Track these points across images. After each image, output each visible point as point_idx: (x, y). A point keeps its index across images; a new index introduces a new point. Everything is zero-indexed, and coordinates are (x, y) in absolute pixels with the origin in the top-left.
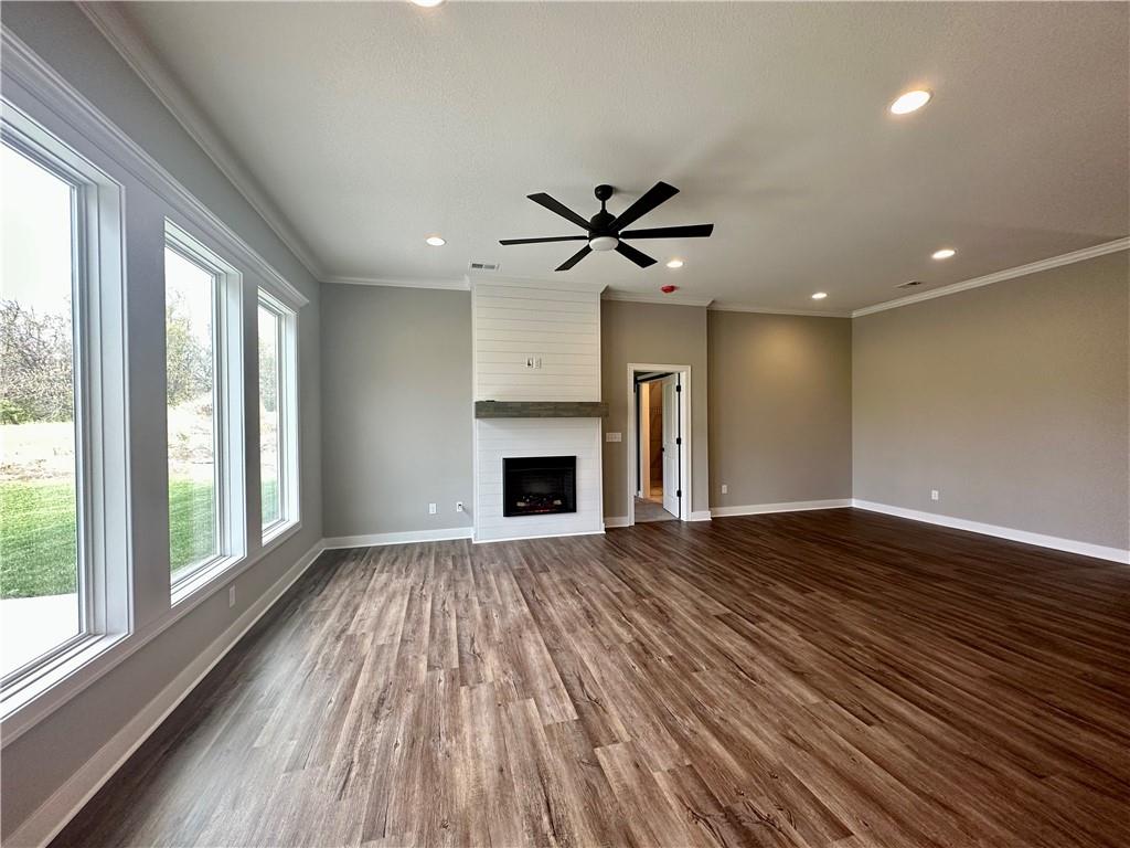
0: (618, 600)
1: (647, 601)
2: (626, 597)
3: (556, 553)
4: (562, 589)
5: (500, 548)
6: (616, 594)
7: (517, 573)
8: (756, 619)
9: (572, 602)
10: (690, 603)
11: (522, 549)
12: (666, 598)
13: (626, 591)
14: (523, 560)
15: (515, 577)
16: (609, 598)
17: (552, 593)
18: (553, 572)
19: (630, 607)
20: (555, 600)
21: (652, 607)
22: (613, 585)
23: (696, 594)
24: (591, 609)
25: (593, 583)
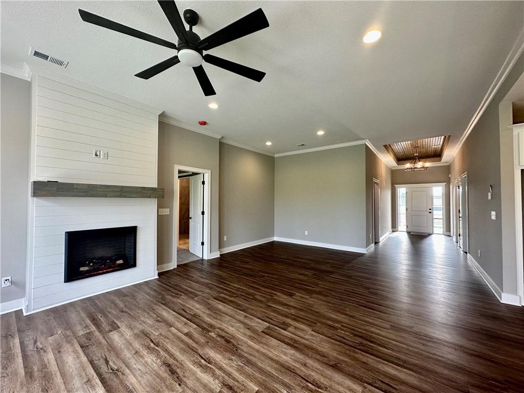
0: (190, 341)
1: (212, 334)
2: (196, 335)
3: (121, 305)
4: (137, 345)
5: (59, 313)
6: (186, 334)
7: (83, 340)
8: (285, 326)
9: (150, 359)
10: (242, 326)
11: (85, 309)
12: (224, 326)
13: (192, 328)
14: (88, 322)
15: (82, 347)
16: (182, 341)
17: (127, 354)
18: (123, 328)
19: (202, 346)
20: (132, 362)
21: (219, 339)
22: (182, 326)
23: (241, 315)
24: (171, 361)
25: (164, 330)
